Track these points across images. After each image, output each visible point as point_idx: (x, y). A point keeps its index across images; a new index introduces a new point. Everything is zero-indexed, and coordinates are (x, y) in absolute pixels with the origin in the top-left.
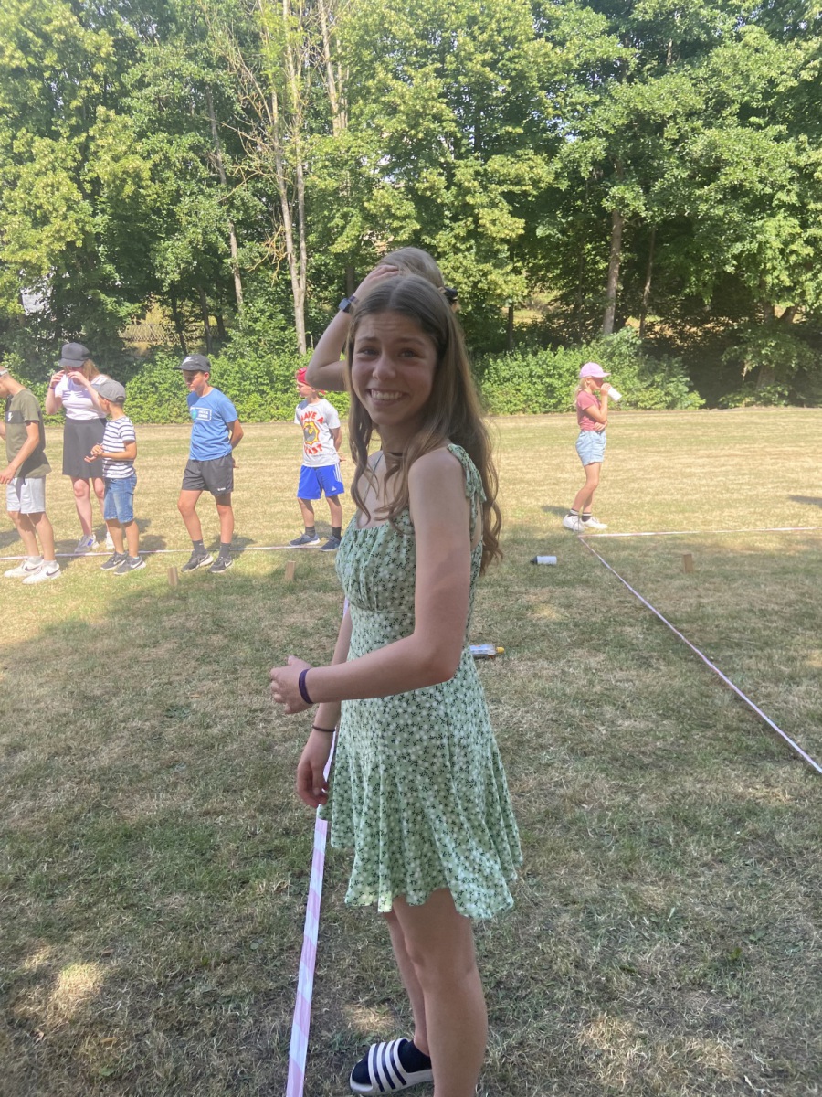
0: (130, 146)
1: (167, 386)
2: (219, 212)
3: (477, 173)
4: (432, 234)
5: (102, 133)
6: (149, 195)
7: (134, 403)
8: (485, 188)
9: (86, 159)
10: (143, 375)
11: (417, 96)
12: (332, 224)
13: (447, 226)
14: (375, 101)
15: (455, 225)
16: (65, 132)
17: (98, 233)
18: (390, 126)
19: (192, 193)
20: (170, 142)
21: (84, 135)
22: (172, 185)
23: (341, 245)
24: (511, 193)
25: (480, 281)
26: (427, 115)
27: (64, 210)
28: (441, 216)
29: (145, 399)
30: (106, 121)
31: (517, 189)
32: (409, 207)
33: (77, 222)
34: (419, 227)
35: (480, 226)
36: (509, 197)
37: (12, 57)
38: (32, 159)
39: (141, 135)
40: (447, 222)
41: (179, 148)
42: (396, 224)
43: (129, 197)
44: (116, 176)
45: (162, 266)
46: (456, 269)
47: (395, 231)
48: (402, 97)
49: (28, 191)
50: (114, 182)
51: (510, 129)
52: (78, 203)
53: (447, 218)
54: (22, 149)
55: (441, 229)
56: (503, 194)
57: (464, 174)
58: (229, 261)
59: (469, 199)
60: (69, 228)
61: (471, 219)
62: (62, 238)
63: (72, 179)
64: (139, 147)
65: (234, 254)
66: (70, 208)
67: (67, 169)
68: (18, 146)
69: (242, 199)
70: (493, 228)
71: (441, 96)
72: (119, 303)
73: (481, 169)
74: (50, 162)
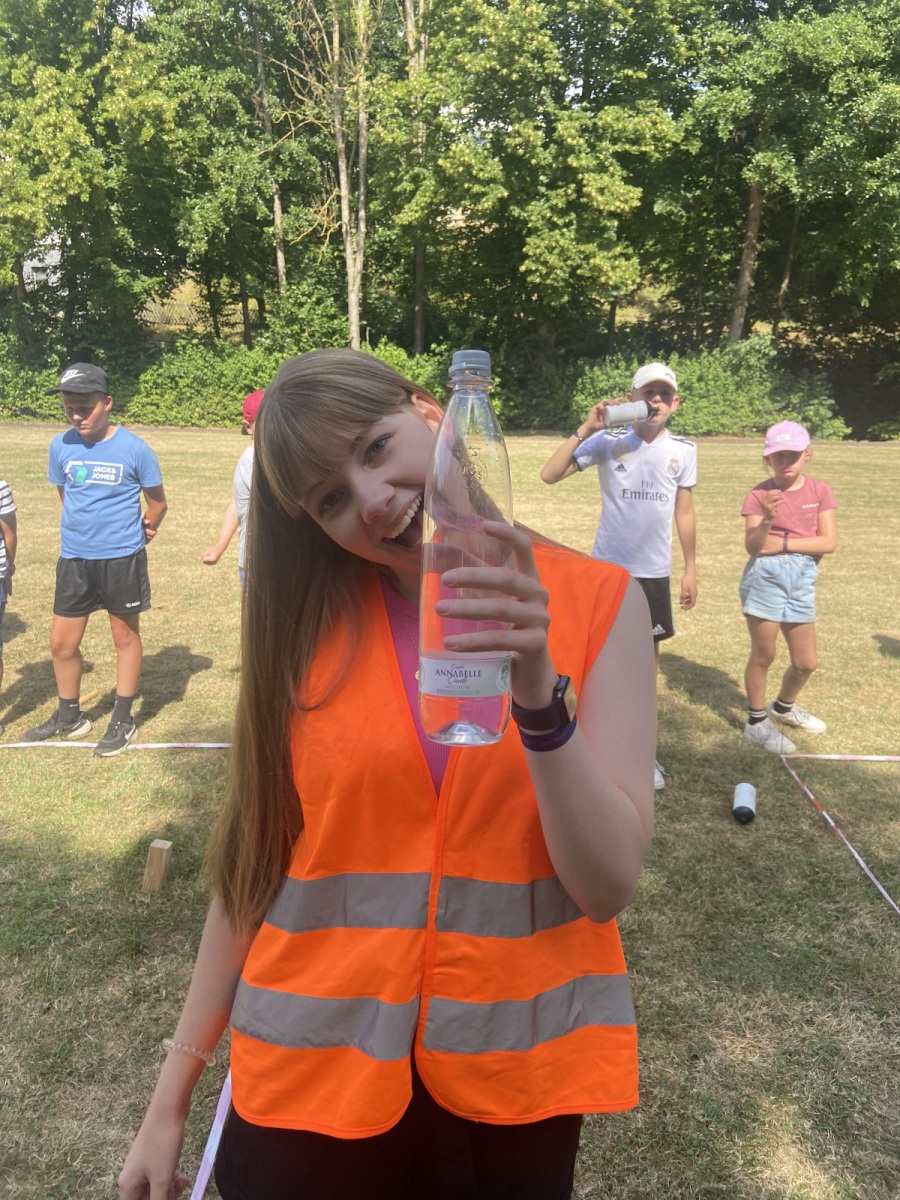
0: (152, 81)
1: (188, 381)
2: (259, 167)
3: (584, 130)
4: (522, 205)
5: (119, 62)
6: (172, 142)
7: (149, 400)
8: (592, 147)
9: (100, 97)
10: (161, 366)
11: (512, 25)
12: (398, 189)
13: (543, 195)
14: (461, 33)
15: (552, 193)
16: (76, 61)
17: (112, 190)
18: (477, 63)
19: (228, 143)
20: (204, 78)
21: (98, 65)
22: (204, 130)
23: (409, 214)
24: (626, 153)
25: (579, 267)
26: (524, 52)
27: (67, 154)
28: (535, 182)
29: (162, 396)
30: (124, 47)
31: (634, 149)
32: (495, 168)
33: (83, 171)
34: (506, 194)
35: (584, 195)
36: (623, 158)
38: (33, 93)
39: (169, 68)
40: (542, 189)
41: (214, 87)
42: (477, 188)
43: (146, 143)
44: (131, 115)
45: (186, 231)
46: (550, 249)
47: (477, 197)
48: (494, 27)
49: (25, 132)
50: (129, 123)
51: (630, 72)
52: (86, 149)
53: (542, 184)
54: (23, 81)
55: (534, 199)
56: (616, 155)
57: (566, 129)
58: (271, 230)
59: (572, 161)
60: (72, 178)
61: (573, 186)
62: (62, 191)
63: (81, 120)
64: (163, 82)
65: (278, 221)
66: (74, 154)
67: (74, 107)
68: (18, 77)
69: (291, 154)
70: (600, 198)
71: (543, 26)
72: (134, 276)
73: (590, 123)
74: (54, 97)
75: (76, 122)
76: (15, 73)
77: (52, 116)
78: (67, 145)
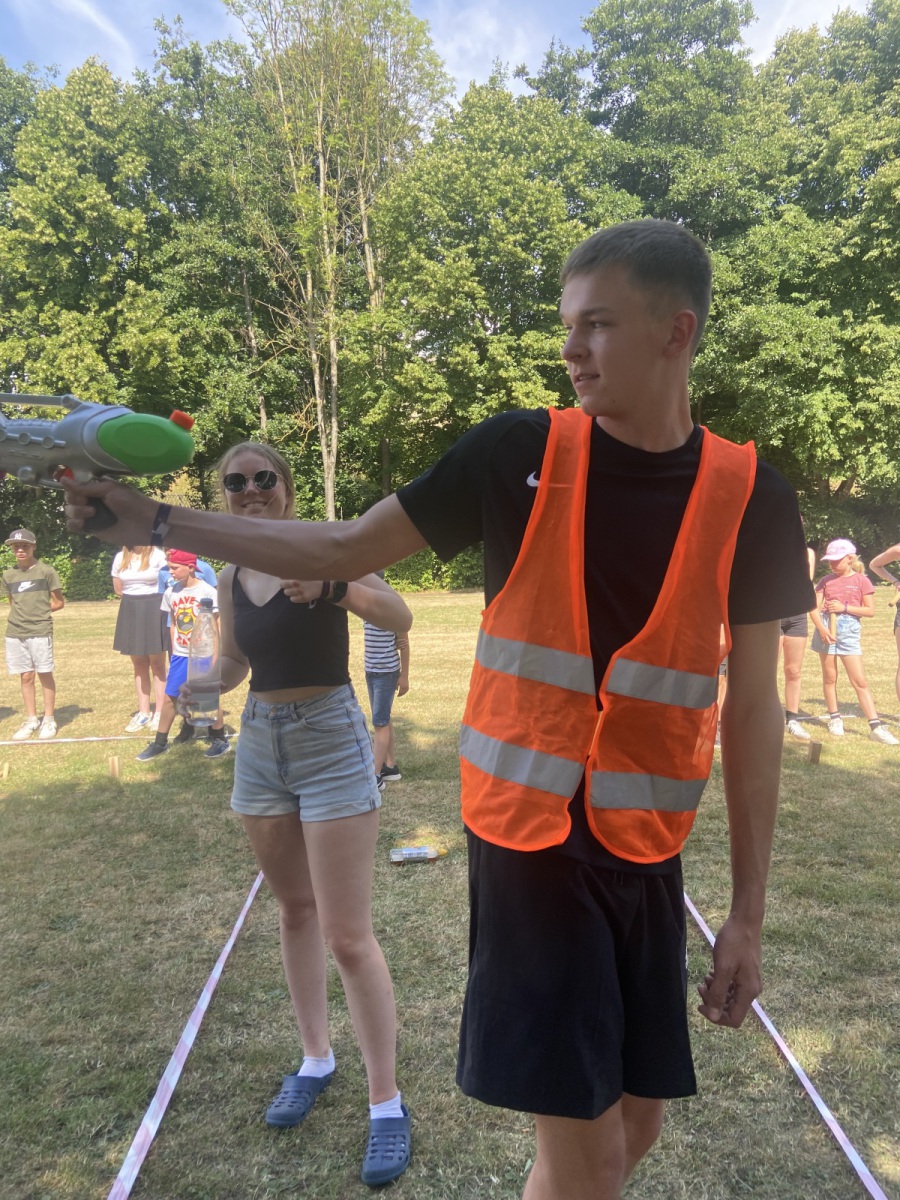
0: (158, 321)
2: (248, 384)
3: (510, 348)
4: (464, 408)
5: (131, 306)
6: (175, 368)
8: (519, 363)
9: (113, 334)
11: (449, 275)
12: (364, 397)
13: (481, 399)
14: (409, 279)
15: (488, 398)
16: (94, 306)
18: (422, 304)
19: (222, 366)
20: (201, 317)
21: (113, 309)
23: (373, 417)
24: (545, 367)
26: (459, 293)
27: (87, 379)
28: (474, 388)
30: (135, 295)
31: (551, 363)
32: (440, 381)
34: (451, 400)
35: (513, 398)
36: (543, 370)
37: (42, 233)
38: (58, 331)
39: (172, 310)
40: (480, 394)
41: (207, 326)
42: (427, 396)
43: (153, 369)
47: (427, 403)
48: (433, 276)
49: (51, 362)
50: (139, 353)
51: (544, 306)
52: (103, 374)
53: (480, 391)
54: (49, 322)
55: (473, 402)
56: (537, 367)
57: (496, 350)
58: (258, 432)
59: (502, 373)
61: (503, 391)
63: (98, 352)
64: (168, 321)
65: (263, 425)
66: (92, 379)
67: (93, 342)
68: (44, 319)
69: (273, 373)
70: (526, 401)
71: (472, 275)
73: (514, 345)
74: (76, 335)
75: (95, 354)
76: (42, 316)
77: (75, 350)
78: (86, 372)
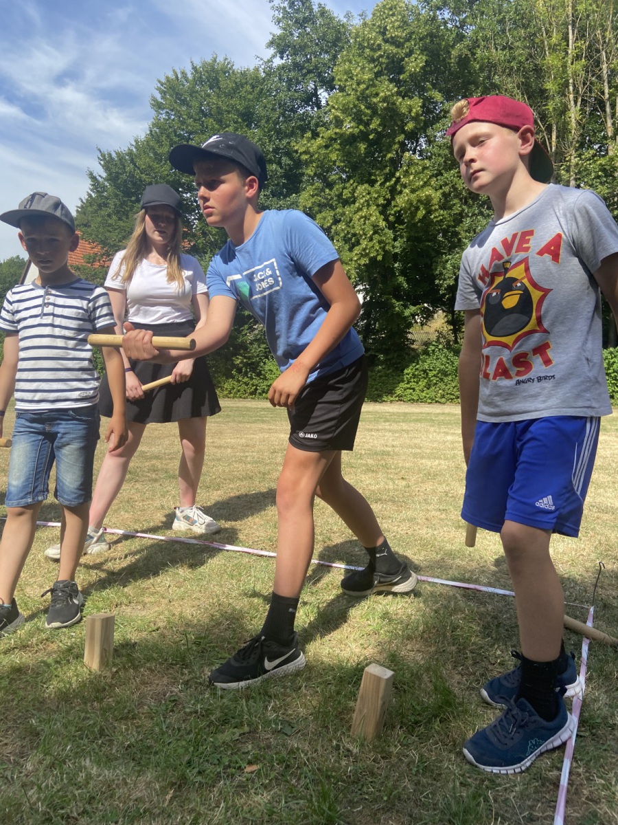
0: (426, 182)
1: (435, 373)
5: (407, 173)
6: (436, 217)
7: (409, 386)
9: (393, 198)
10: (418, 364)
16: (380, 179)
17: (396, 253)
21: (394, 179)
22: (457, 209)
27: (372, 233)
29: (417, 383)
30: (410, 164)
33: (380, 242)
37: (348, 127)
38: (354, 201)
39: (438, 174)
43: (419, 221)
44: (411, 204)
45: (441, 274)
50: (409, 209)
52: (383, 230)
54: (349, 195)
60: (373, 247)
62: (367, 255)
63: (381, 213)
64: (433, 181)
66: (375, 232)
67: (378, 206)
68: (346, 194)
72: (406, 307)
74: (366, 201)
75: (378, 214)
76: (345, 191)
77: (364, 212)
78: (371, 228)
